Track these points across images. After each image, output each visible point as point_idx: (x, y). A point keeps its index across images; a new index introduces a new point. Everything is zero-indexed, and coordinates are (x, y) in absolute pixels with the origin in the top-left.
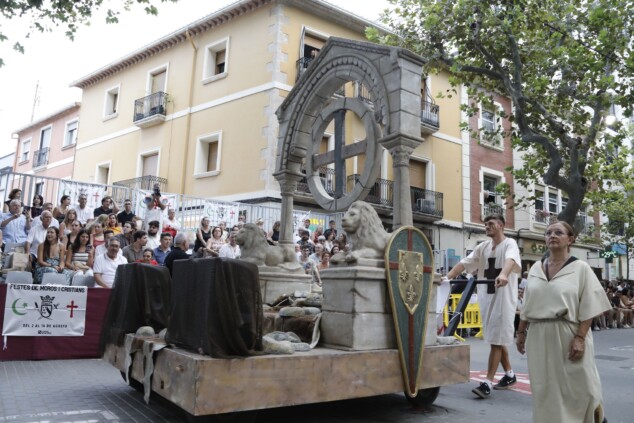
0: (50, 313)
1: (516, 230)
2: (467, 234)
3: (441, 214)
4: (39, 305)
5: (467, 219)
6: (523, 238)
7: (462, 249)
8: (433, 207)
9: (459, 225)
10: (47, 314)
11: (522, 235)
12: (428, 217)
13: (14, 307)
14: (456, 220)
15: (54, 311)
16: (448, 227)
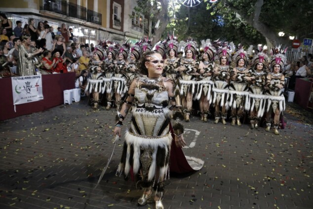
0: (30, 90)
1: (124, 32)
2: (108, 34)
3: (101, 24)
4: (25, 87)
5: (108, 25)
8: (98, 20)
9: (105, 29)
10: (29, 91)
11: (127, 34)
13: (16, 90)
15: (31, 89)
16: (102, 30)
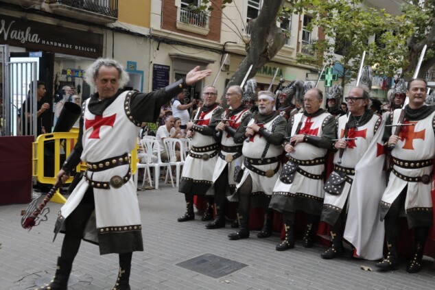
1: (222, 42)
2: (155, 44)
3: (115, 13)
5: (156, 24)
6: (229, 53)
7: (146, 63)
8: (104, 4)
9: (145, 31)
11: (228, 49)
12: (95, 16)
14: (138, 24)
16: (128, 33)
